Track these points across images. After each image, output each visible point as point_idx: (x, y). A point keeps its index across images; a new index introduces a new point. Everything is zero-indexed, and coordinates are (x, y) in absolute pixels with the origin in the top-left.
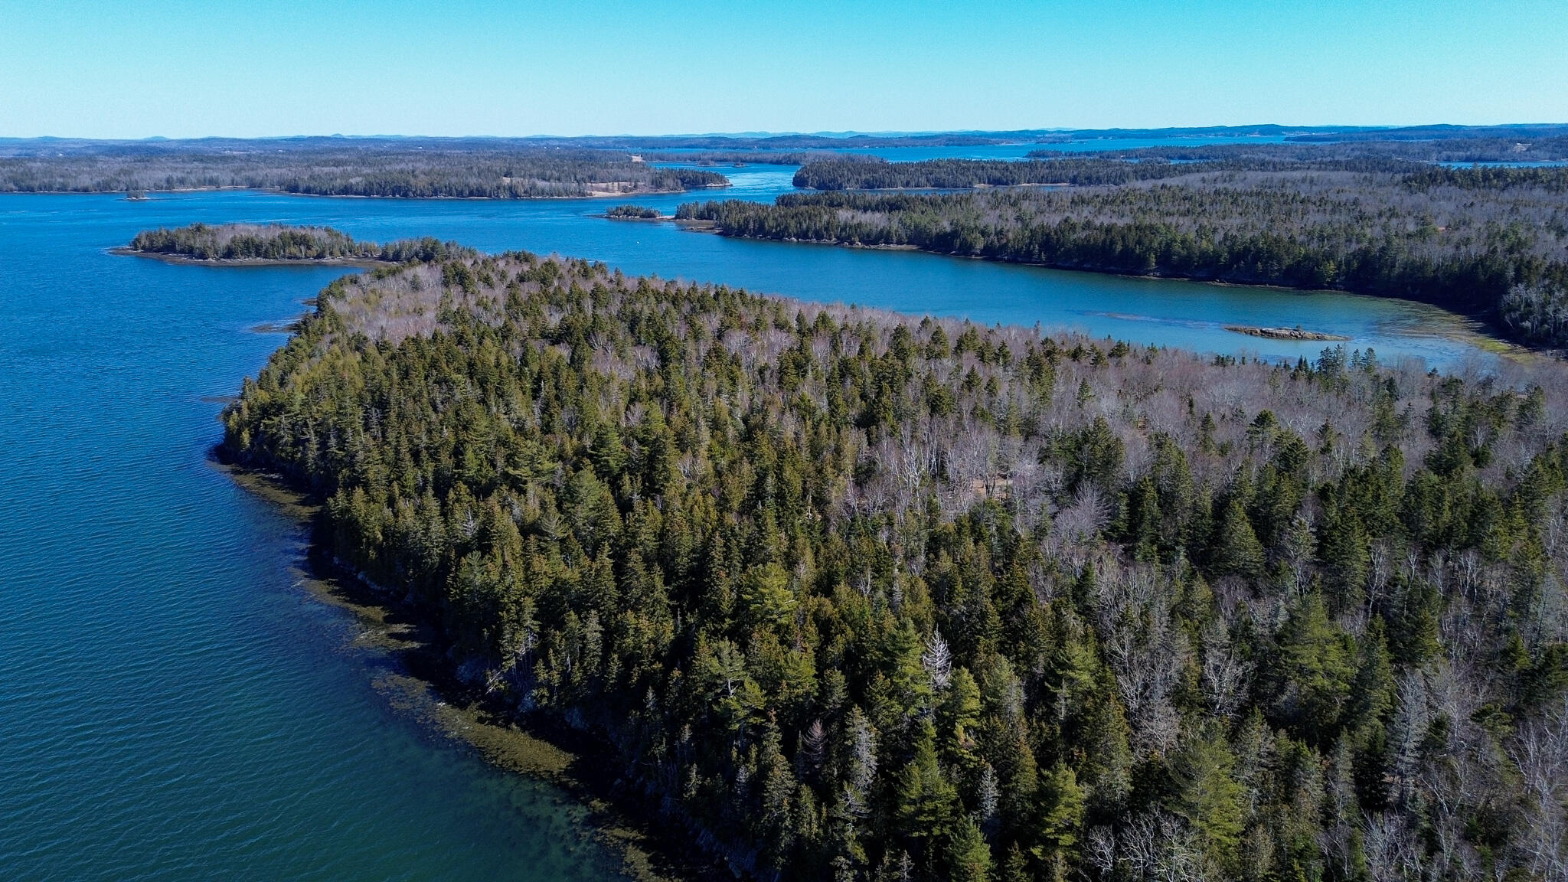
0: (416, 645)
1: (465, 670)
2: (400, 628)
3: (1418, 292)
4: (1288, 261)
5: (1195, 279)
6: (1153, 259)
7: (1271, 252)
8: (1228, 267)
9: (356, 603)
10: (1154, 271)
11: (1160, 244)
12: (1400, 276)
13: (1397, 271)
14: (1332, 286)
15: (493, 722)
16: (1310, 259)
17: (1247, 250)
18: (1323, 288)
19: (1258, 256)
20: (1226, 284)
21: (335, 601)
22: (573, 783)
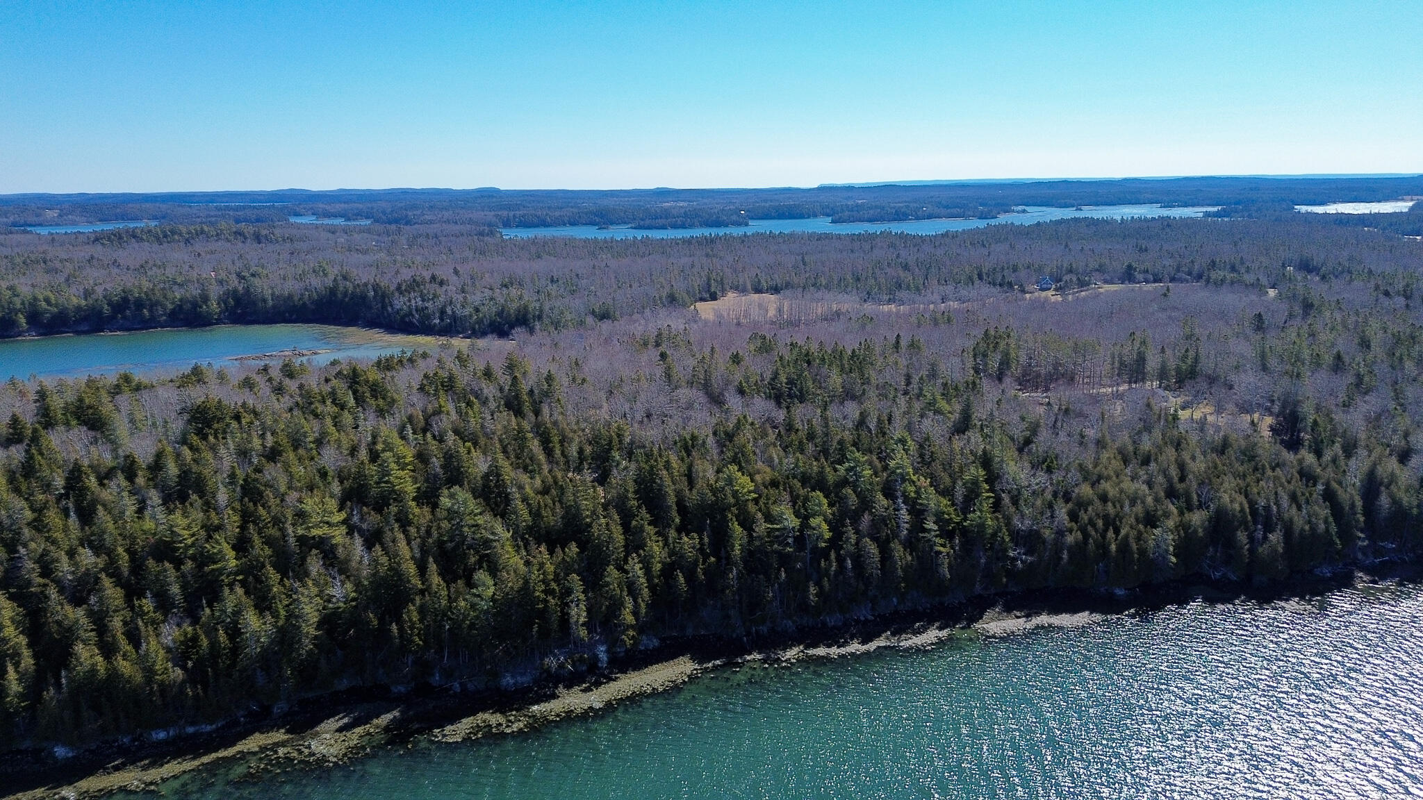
0: (389, 716)
1: (513, 677)
2: (332, 724)
3: (294, 316)
4: (170, 306)
5: (78, 333)
6: (22, 320)
7: (150, 300)
8: (112, 318)
9: (205, 754)
10: (28, 331)
11: (23, 303)
12: (274, 307)
13: (270, 303)
14: (219, 322)
15: (598, 684)
16: (190, 302)
17: (125, 300)
18: (210, 324)
19: (139, 304)
20: (118, 333)
21: (172, 768)
22: (718, 662)
